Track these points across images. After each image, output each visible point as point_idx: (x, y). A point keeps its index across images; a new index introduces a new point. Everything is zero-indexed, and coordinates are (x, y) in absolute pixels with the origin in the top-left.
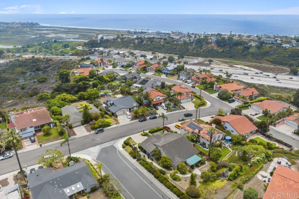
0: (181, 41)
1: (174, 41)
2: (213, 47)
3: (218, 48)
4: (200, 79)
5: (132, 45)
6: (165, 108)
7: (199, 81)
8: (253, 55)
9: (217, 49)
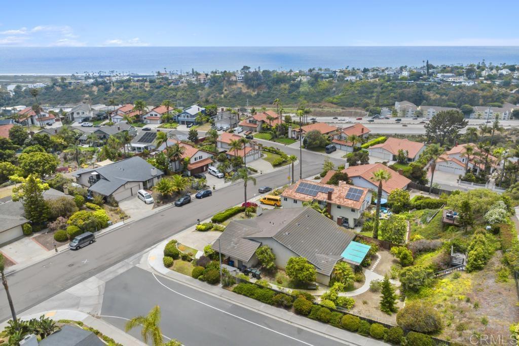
0: (182, 83)
1: (169, 84)
2: (241, 88)
3: (249, 90)
4: (258, 123)
5: (87, 96)
6: (220, 175)
7: (256, 126)
8: (307, 97)
9: (247, 92)
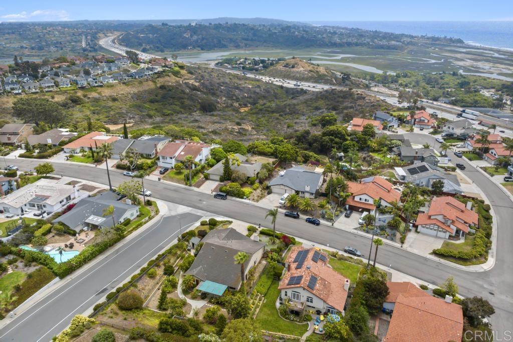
6: (361, 221)
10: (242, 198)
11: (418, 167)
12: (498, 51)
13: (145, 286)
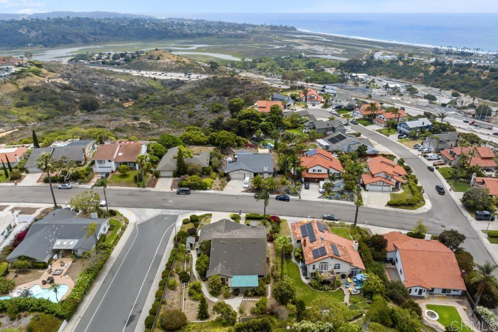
5: (422, 74)
6: (321, 190)
7: (451, 159)
10: (206, 189)
11: (336, 137)
12: (325, 36)
13: (173, 300)
